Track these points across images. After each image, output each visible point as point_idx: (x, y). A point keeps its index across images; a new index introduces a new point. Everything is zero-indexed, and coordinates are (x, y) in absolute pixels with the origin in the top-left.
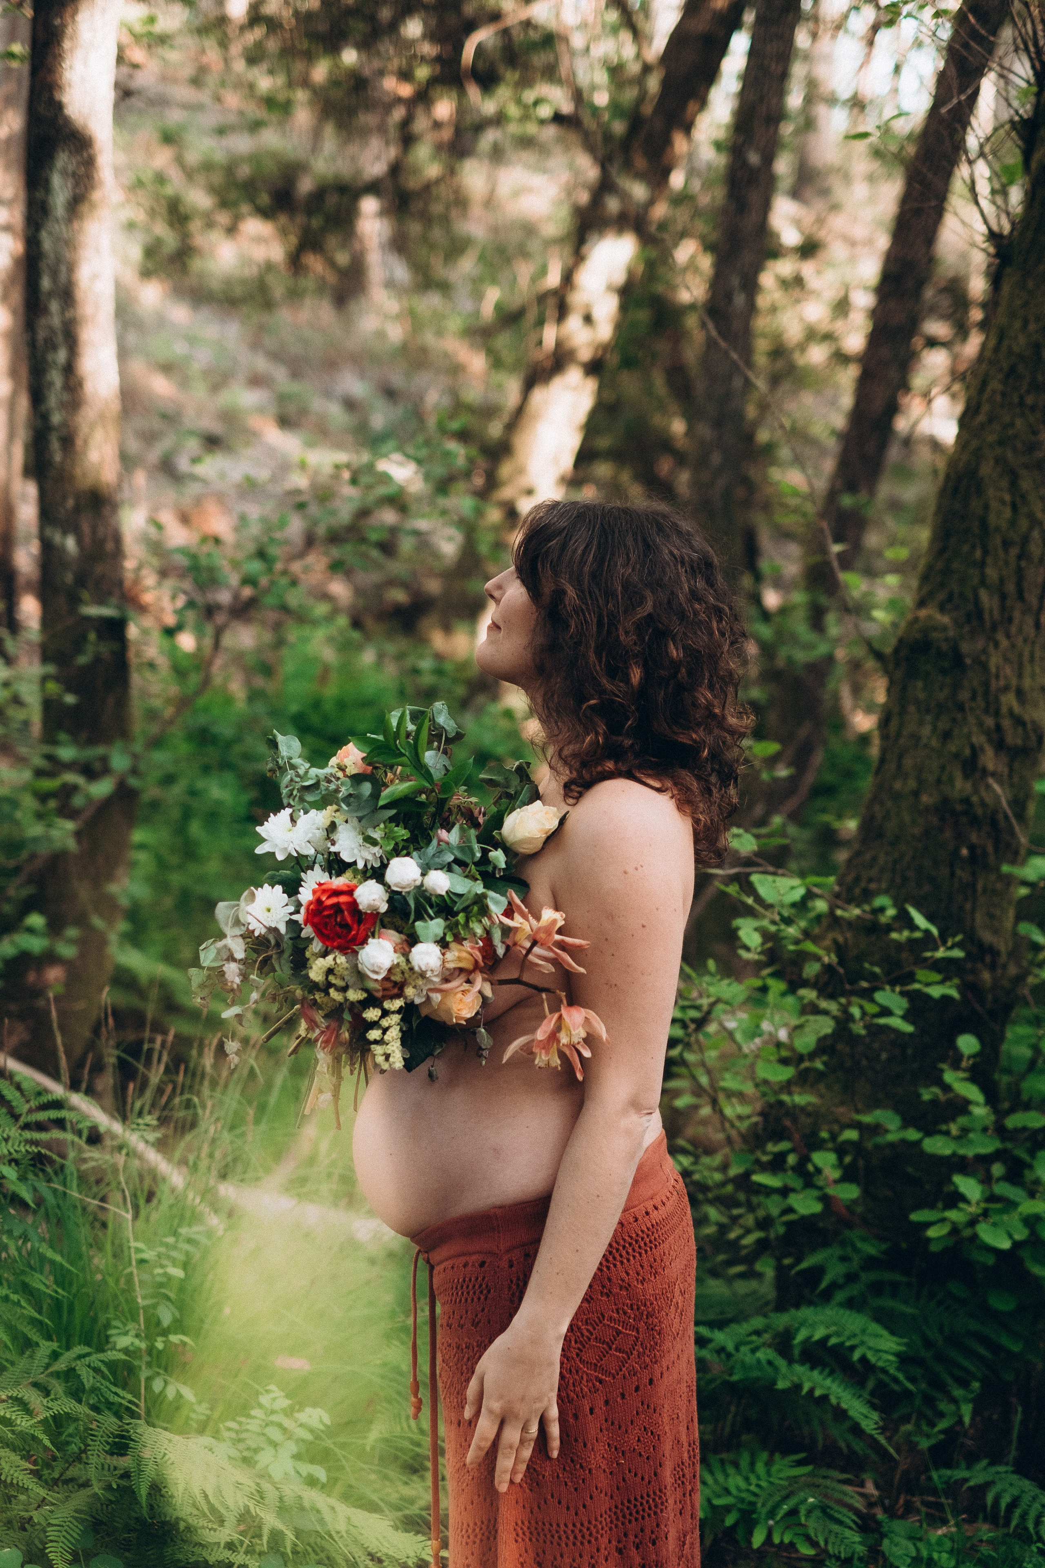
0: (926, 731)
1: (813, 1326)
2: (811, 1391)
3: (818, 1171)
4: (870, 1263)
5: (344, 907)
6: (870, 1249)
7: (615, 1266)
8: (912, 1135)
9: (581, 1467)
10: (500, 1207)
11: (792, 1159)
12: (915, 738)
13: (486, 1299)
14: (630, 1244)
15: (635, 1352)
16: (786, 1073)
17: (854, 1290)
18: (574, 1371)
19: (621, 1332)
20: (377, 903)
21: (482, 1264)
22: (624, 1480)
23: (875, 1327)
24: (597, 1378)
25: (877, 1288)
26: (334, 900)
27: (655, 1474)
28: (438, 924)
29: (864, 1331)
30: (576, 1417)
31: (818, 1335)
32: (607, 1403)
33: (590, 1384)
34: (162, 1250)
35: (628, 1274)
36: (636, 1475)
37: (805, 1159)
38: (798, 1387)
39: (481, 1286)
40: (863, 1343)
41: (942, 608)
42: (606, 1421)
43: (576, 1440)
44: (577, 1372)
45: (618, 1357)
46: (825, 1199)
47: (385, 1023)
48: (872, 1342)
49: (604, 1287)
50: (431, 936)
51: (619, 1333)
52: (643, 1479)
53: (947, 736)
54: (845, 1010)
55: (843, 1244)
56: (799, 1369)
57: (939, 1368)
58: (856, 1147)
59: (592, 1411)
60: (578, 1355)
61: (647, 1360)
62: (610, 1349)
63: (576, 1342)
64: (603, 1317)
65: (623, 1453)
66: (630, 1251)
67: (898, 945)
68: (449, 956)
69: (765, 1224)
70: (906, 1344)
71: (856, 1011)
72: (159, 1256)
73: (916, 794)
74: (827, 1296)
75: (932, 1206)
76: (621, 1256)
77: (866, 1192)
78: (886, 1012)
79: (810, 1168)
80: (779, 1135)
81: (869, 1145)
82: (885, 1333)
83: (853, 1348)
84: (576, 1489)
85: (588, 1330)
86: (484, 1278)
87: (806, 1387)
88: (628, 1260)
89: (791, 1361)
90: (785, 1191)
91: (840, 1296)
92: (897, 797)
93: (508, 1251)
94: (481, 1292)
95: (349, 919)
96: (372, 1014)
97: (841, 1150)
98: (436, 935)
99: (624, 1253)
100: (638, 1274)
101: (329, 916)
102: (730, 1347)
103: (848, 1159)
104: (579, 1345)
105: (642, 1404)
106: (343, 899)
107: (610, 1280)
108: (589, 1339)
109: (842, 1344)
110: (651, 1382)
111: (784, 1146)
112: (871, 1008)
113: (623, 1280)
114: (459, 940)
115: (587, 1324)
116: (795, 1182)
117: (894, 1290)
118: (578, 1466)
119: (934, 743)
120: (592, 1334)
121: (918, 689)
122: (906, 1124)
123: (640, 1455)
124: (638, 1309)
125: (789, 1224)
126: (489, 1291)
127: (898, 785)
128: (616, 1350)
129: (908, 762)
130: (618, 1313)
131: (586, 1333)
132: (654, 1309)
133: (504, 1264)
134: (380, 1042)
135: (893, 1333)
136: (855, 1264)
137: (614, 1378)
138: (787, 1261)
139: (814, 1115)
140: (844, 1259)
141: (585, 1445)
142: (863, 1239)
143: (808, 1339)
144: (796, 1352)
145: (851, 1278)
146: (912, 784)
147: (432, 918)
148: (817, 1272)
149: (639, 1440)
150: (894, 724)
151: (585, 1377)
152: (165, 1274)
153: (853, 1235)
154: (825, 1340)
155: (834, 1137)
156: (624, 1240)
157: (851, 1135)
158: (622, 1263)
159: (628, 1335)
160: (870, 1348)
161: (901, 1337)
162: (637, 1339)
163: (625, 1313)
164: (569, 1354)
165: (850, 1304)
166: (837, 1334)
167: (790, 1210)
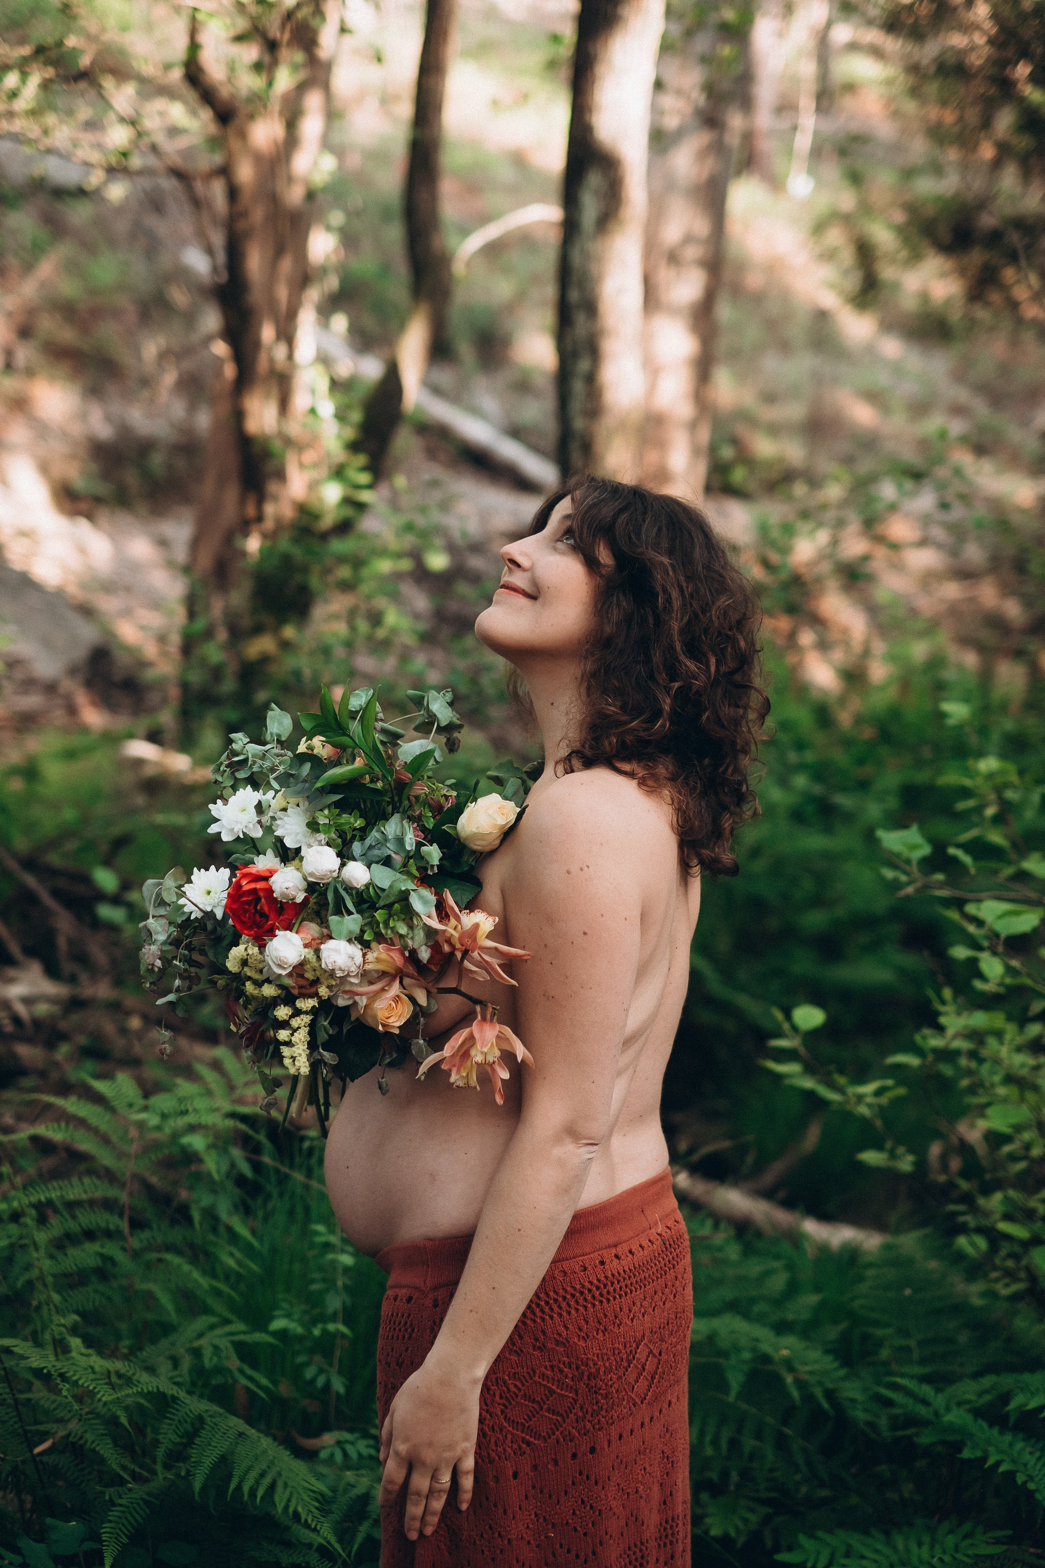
5: (261, 894)
7: (552, 1318)
9: (500, 1535)
10: (430, 1240)
13: (410, 1337)
14: (573, 1296)
15: (572, 1416)
18: (496, 1428)
19: (554, 1392)
20: (292, 892)
21: (410, 1299)
22: (554, 1555)
24: (523, 1440)
26: (253, 886)
27: (594, 1553)
28: (354, 920)
30: (497, 1479)
32: (535, 1468)
33: (515, 1446)
35: (567, 1328)
36: (569, 1551)
39: (406, 1323)
42: (534, 1487)
43: (496, 1506)
44: (501, 1430)
45: (550, 1419)
47: (295, 1023)
49: (536, 1340)
50: (345, 932)
51: (552, 1392)
52: (577, 1556)
59: (515, 1475)
60: (502, 1412)
61: (588, 1425)
62: (541, 1408)
63: (501, 1397)
64: (534, 1372)
65: (553, 1525)
66: (572, 1303)
68: (371, 956)
76: (560, 1307)
84: (493, 1559)
85: (516, 1386)
86: (409, 1316)
87: (991, 1461)
88: (569, 1313)
93: (435, 1288)
94: (406, 1330)
95: (266, 909)
96: (282, 1012)
98: (351, 932)
99: (564, 1305)
100: (580, 1330)
101: (247, 902)
104: (503, 1401)
105: (581, 1473)
106: (260, 885)
107: (543, 1332)
108: (517, 1396)
110: (593, 1450)
113: (560, 1335)
114: (380, 938)
115: (515, 1379)
118: (496, 1535)
120: (520, 1390)
123: (575, 1529)
124: (577, 1368)
126: (413, 1330)
128: (548, 1410)
130: (553, 1371)
131: (512, 1388)
132: (598, 1371)
133: (428, 1303)
134: (289, 1044)
137: (545, 1441)
141: (505, 1512)
147: (350, 913)
149: (574, 1513)
151: (509, 1437)
156: (565, 1291)
158: (560, 1315)
159: (563, 1396)
162: (576, 1401)
163: (561, 1371)
164: (492, 1410)
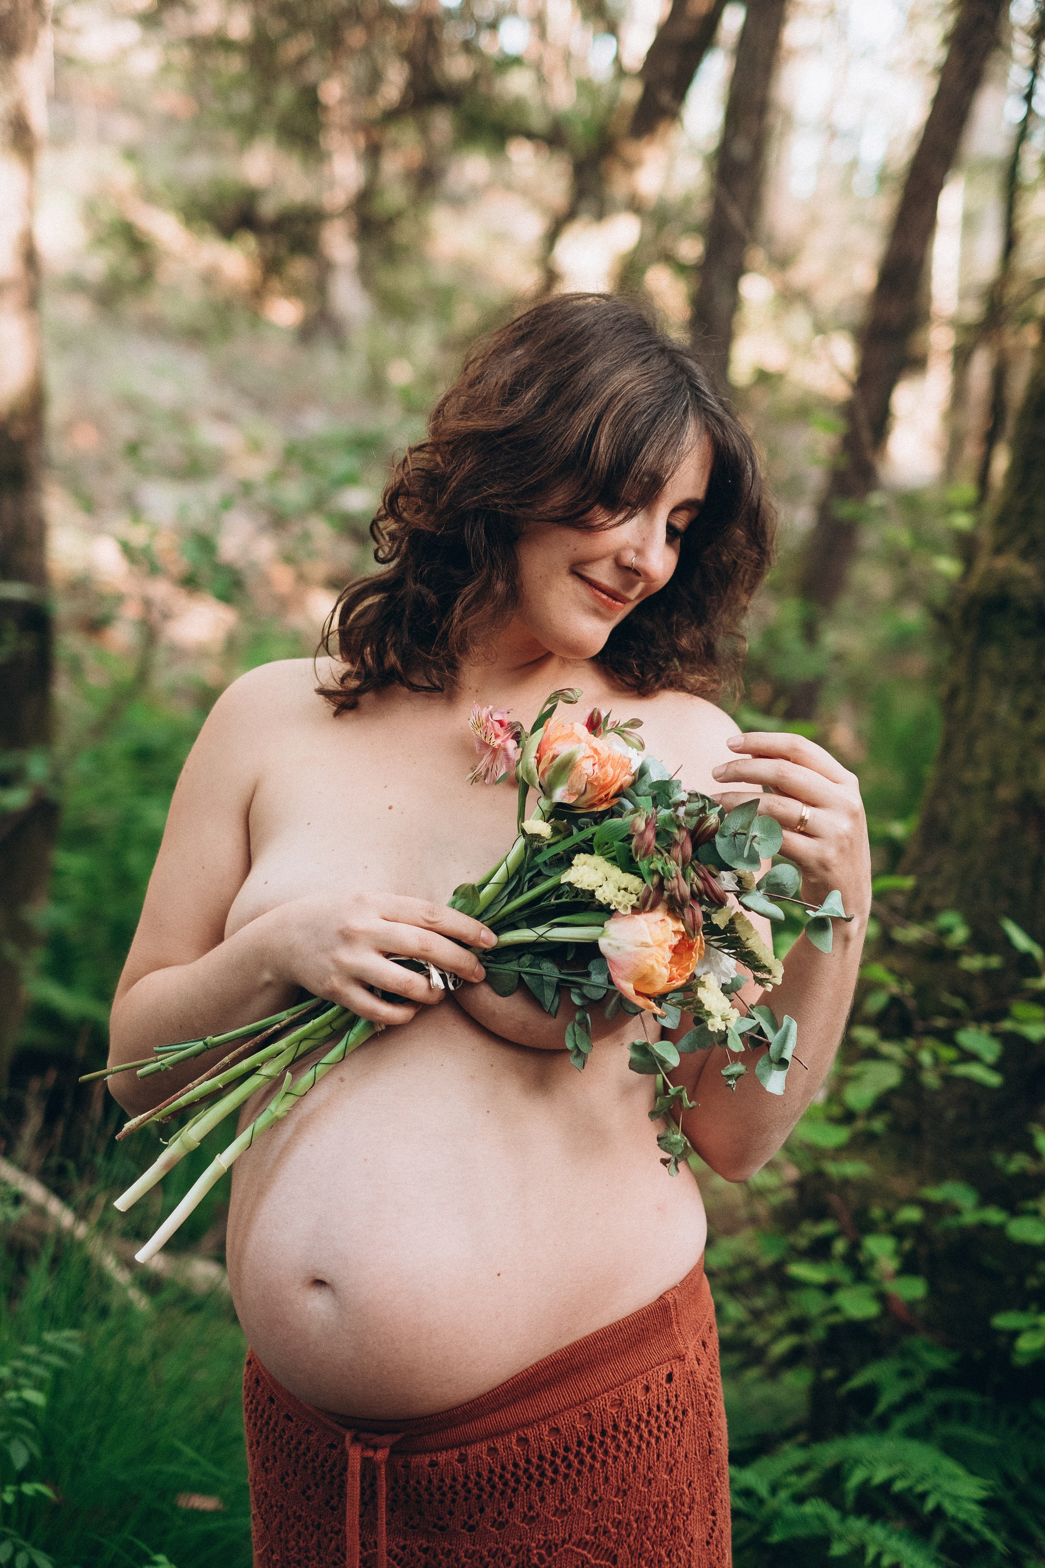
0: (1003, 709)
1: (872, 1464)
2: (879, 1556)
3: (872, 1262)
4: (938, 1379)
6: (938, 1360)
8: (994, 1216)
11: (840, 1246)
12: (990, 718)
16: (838, 1136)
17: (916, 1415)
23: (950, 1466)
25: (944, 1411)
29: (936, 1470)
31: (880, 1475)
34: (19, 1364)
37: (855, 1246)
38: (860, 1550)
40: (936, 1488)
41: (1025, 555)
46: (882, 1298)
48: (948, 1486)
53: (1029, 714)
54: (912, 1057)
55: (905, 1354)
56: (858, 1524)
57: (1023, 1513)
58: (918, 1231)
67: (970, 976)
69: (799, 1325)
70: (991, 1488)
71: (926, 1058)
72: (16, 1372)
73: (991, 786)
74: (883, 1424)
75: (1023, 1308)
77: (934, 1289)
78: (969, 1057)
79: (862, 1257)
80: (820, 1213)
81: (937, 1229)
82: (959, 1471)
83: (923, 1496)
87: (871, 1552)
89: (845, 1514)
90: (830, 1288)
91: (900, 1423)
92: (966, 790)
97: (899, 1233)
102: (763, 1490)
103: (907, 1245)
109: (910, 1489)
111: (826, 1228)
112: (948, 1053)
116: (842, 1274)
117: (964, 1414)
119: (1015, 722)
121: (993, 657)
122: (985, 1201)
125: (833, 1330)
127: (968, 776)
129: (981, 747)
135: (972, 1472)
136: (919, 1381)
138: (830, 1374)
139: (865, 1188)
140: (905, 1374)
142: (929, 1348)
143: (866, 1482)
144: (850, 1499)
145: (911, 1400)
146: (985, 774)
148: (870, 1393)
150: (961, 702)
152: (21, 1399)
153: (917, 1342)
154: (887, 1485)
155: (889, 1216)
157: (911, 1214)
160: (948, 1495)
161: (985, 1478)
165: (912, 1433)
166: (902, 1475)
167: (836, 1310)
